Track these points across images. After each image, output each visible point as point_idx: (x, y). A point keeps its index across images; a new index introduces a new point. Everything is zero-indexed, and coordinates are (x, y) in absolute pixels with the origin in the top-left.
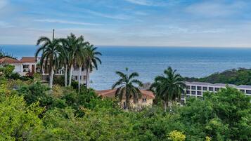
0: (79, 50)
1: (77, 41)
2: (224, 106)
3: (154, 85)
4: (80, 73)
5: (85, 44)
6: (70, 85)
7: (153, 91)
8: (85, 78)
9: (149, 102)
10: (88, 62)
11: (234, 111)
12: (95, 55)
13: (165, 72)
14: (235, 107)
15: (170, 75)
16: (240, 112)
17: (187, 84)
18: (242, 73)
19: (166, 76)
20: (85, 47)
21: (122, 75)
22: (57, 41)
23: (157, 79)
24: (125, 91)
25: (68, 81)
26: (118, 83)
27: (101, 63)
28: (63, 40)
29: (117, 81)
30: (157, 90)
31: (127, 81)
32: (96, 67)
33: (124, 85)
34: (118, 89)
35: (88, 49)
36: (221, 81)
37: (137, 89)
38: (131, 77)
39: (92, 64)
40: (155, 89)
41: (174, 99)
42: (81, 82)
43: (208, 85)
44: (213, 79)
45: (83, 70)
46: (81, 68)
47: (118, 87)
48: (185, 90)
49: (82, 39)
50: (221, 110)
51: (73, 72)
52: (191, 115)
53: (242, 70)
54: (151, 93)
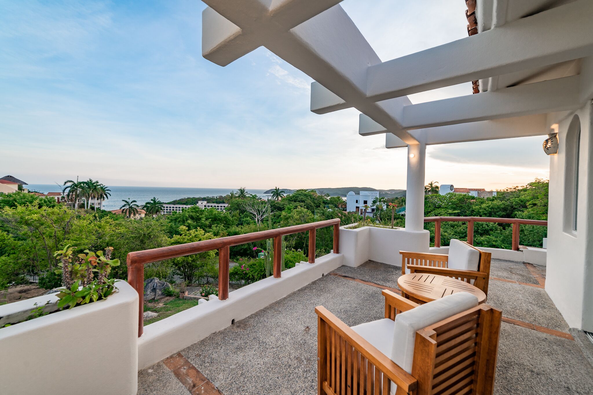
0: (95, 188)
1: (94, 183)
2: (193, 214)
3: (145, 206)
4: (96, 201)
5: (100, 185)
6: (89, 208)
7: (144, 210)
8: (99, 204)
9: (143, 215)
10: (101, 195)
11: (198, 216)
12: (106, 191)
13: (152, 200)
14: (198, 215)
15: (154, 201)
16: (200, 216)
17: (164, 205)
18: (189, 199)
19: (152, 202)
20: (99, 187)
21: (126, 202)
22: (80, 183)
23: (147, 203)
24: (128, 210)
25: (87, 206)
26: (124, 206)
27: (110, 195)
28: (84, 183)
29: (123, 205)
30: (147, 209)
31: (129, 205)
32: (107, 197)
33: (127, 207)
34: (124, 210)
35: (102, 188)
36: (178, 203)
37: (136, 209)
38: (132, 203)
39: (105, 196)
40: (145, 209)
41: (156, 213)
42: (96, 206)
43: (172, 206)
44: (174, 203)
45: (98, 199)
46: (96, 199)
47: (123, 208)
48: (163, 208)
49: (97, 182)
50: (192, 216)
51: (90, 201)
52: (176, 220)
53: (188, 198)
54: (143, 211)
